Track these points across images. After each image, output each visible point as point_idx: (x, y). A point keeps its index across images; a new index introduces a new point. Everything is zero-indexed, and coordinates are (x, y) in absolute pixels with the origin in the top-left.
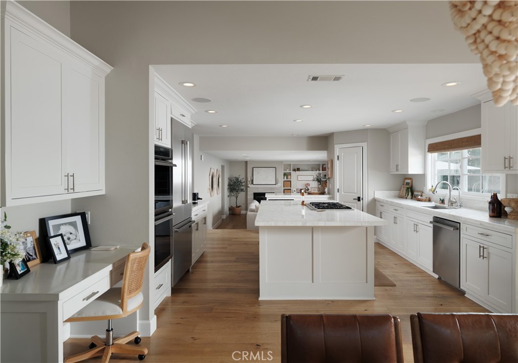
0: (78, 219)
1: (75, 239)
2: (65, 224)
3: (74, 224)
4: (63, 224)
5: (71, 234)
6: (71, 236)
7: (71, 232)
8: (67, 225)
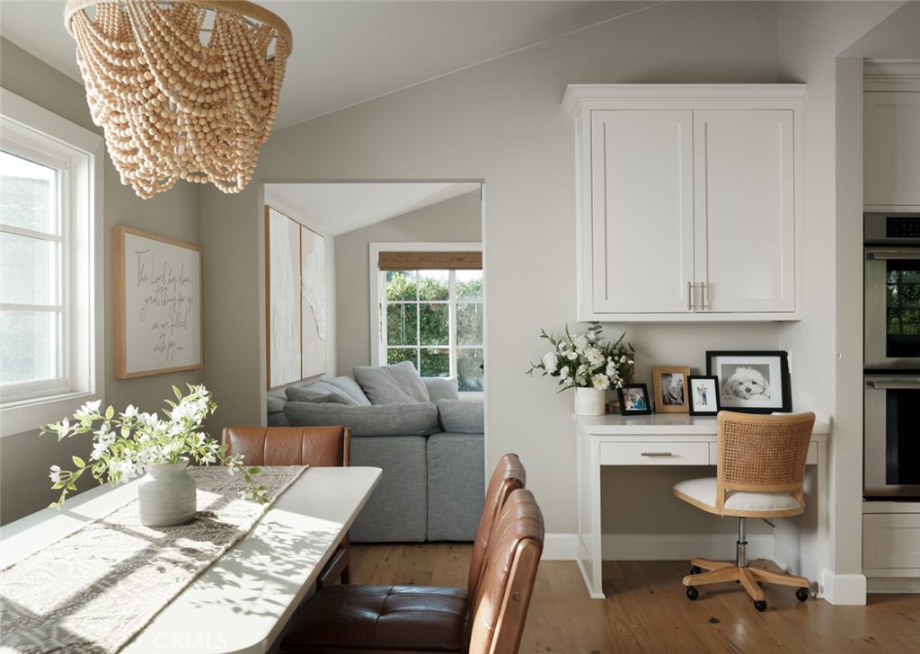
0: (774, 362)
1: (761, 393)
2: (747, 366)
3: (764, 370)
4: (741, 366)
5: (754, 383)
6: (753, 387)
7: (755, 380)
8: (750, 369)
